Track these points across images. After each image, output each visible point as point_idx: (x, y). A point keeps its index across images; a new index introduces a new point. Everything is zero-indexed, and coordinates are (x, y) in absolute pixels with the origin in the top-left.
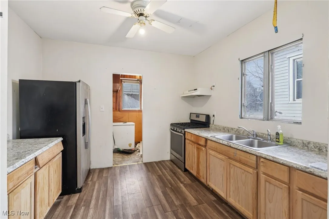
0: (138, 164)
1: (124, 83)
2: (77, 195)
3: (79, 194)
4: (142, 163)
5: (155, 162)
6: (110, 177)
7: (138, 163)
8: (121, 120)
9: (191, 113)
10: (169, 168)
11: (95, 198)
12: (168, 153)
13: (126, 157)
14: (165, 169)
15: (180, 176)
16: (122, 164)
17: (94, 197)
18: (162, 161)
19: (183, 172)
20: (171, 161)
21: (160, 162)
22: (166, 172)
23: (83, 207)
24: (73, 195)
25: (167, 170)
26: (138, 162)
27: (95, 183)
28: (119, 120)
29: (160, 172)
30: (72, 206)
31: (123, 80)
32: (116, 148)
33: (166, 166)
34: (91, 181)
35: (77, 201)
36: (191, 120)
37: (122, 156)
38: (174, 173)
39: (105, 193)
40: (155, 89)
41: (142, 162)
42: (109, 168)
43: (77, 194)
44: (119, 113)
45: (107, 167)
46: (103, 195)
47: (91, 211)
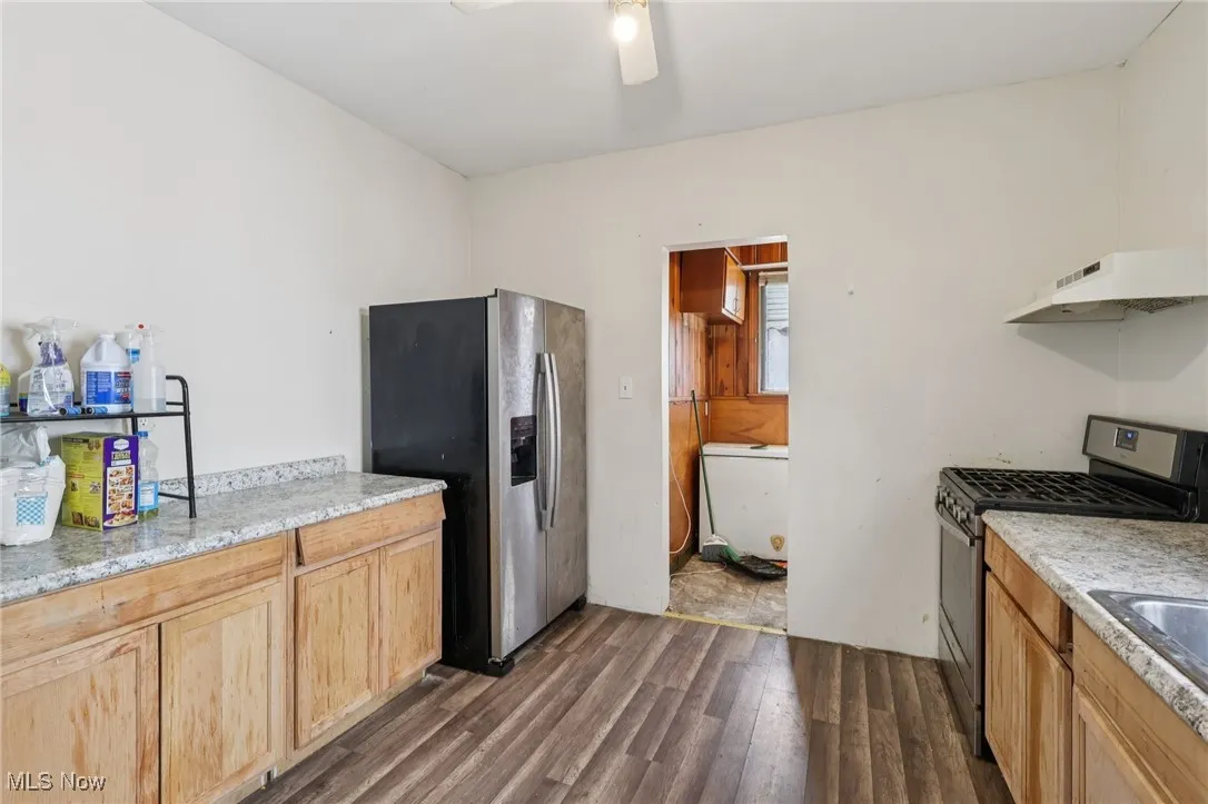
0: (762, 633)
1: (766, 283)
2: (487, 683)
3: (495, 679)
4: (782, 633)
5: (845, 648)
6: (621, 653)
7: (765, 629)
8: (754, 434)
9: (1091, 418)
10: (901, 700)
11: (520, 718)
12: (925, 619)
13: (740, 589)
14: (872, 704)
15: (932, 776)
16: (702, 616)
17: (518, 713)
18: (889, 653)
19: (971, 760)
20: (941, 666)
21: (871, 655)
22: (865, 718)
23: (466, 733)
24: (480, 675)
25: (884, 708)
26: (766, 625)
27: (563, 661)
28: (746, 434)
29: (836, 706)
30: (448, 713)
31: (761, 274)
32: (717, 542)
33: (888, 687)
34: (558, 647)
35: (473, 702)
36: (1094, 460)
37: (728, 579)
38: (909, 744)
39: (562, 709)
40: (851, 293)
41: (785, 630)
42: (644, 618)
43: (490, 678)
44: (746, 405)
45: (643, 611)
46: (548, 717)
47: (473, 761)
